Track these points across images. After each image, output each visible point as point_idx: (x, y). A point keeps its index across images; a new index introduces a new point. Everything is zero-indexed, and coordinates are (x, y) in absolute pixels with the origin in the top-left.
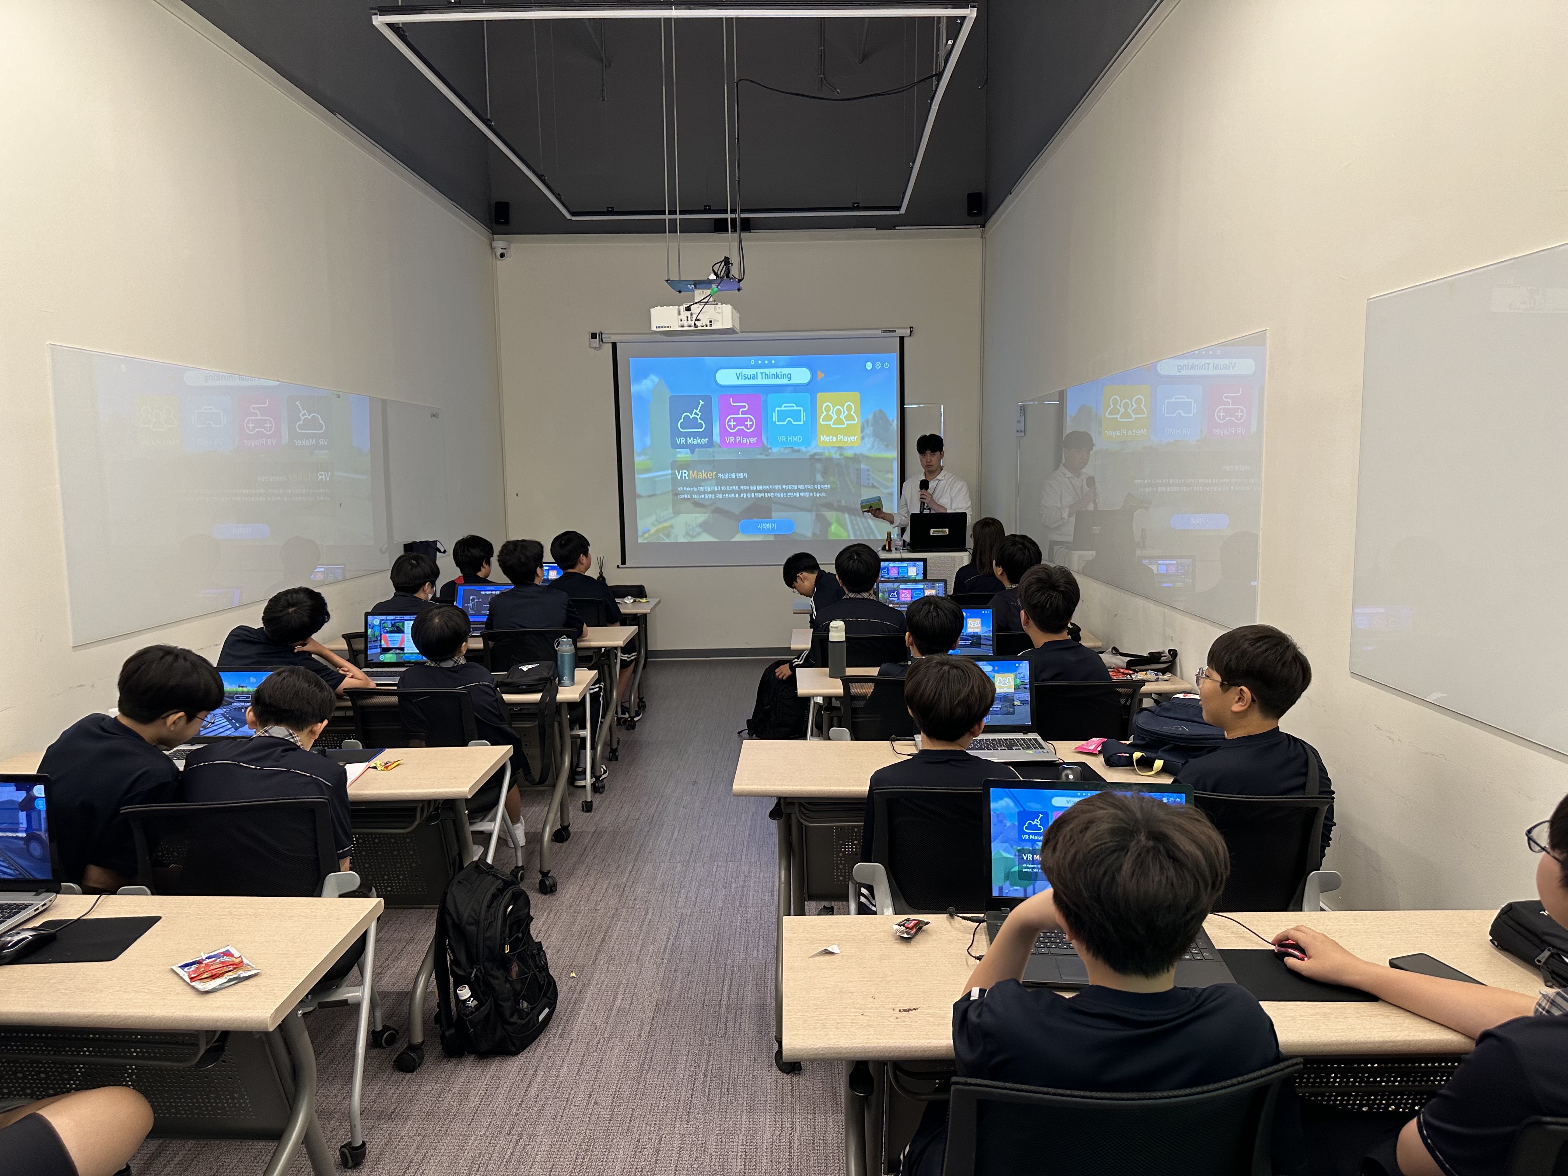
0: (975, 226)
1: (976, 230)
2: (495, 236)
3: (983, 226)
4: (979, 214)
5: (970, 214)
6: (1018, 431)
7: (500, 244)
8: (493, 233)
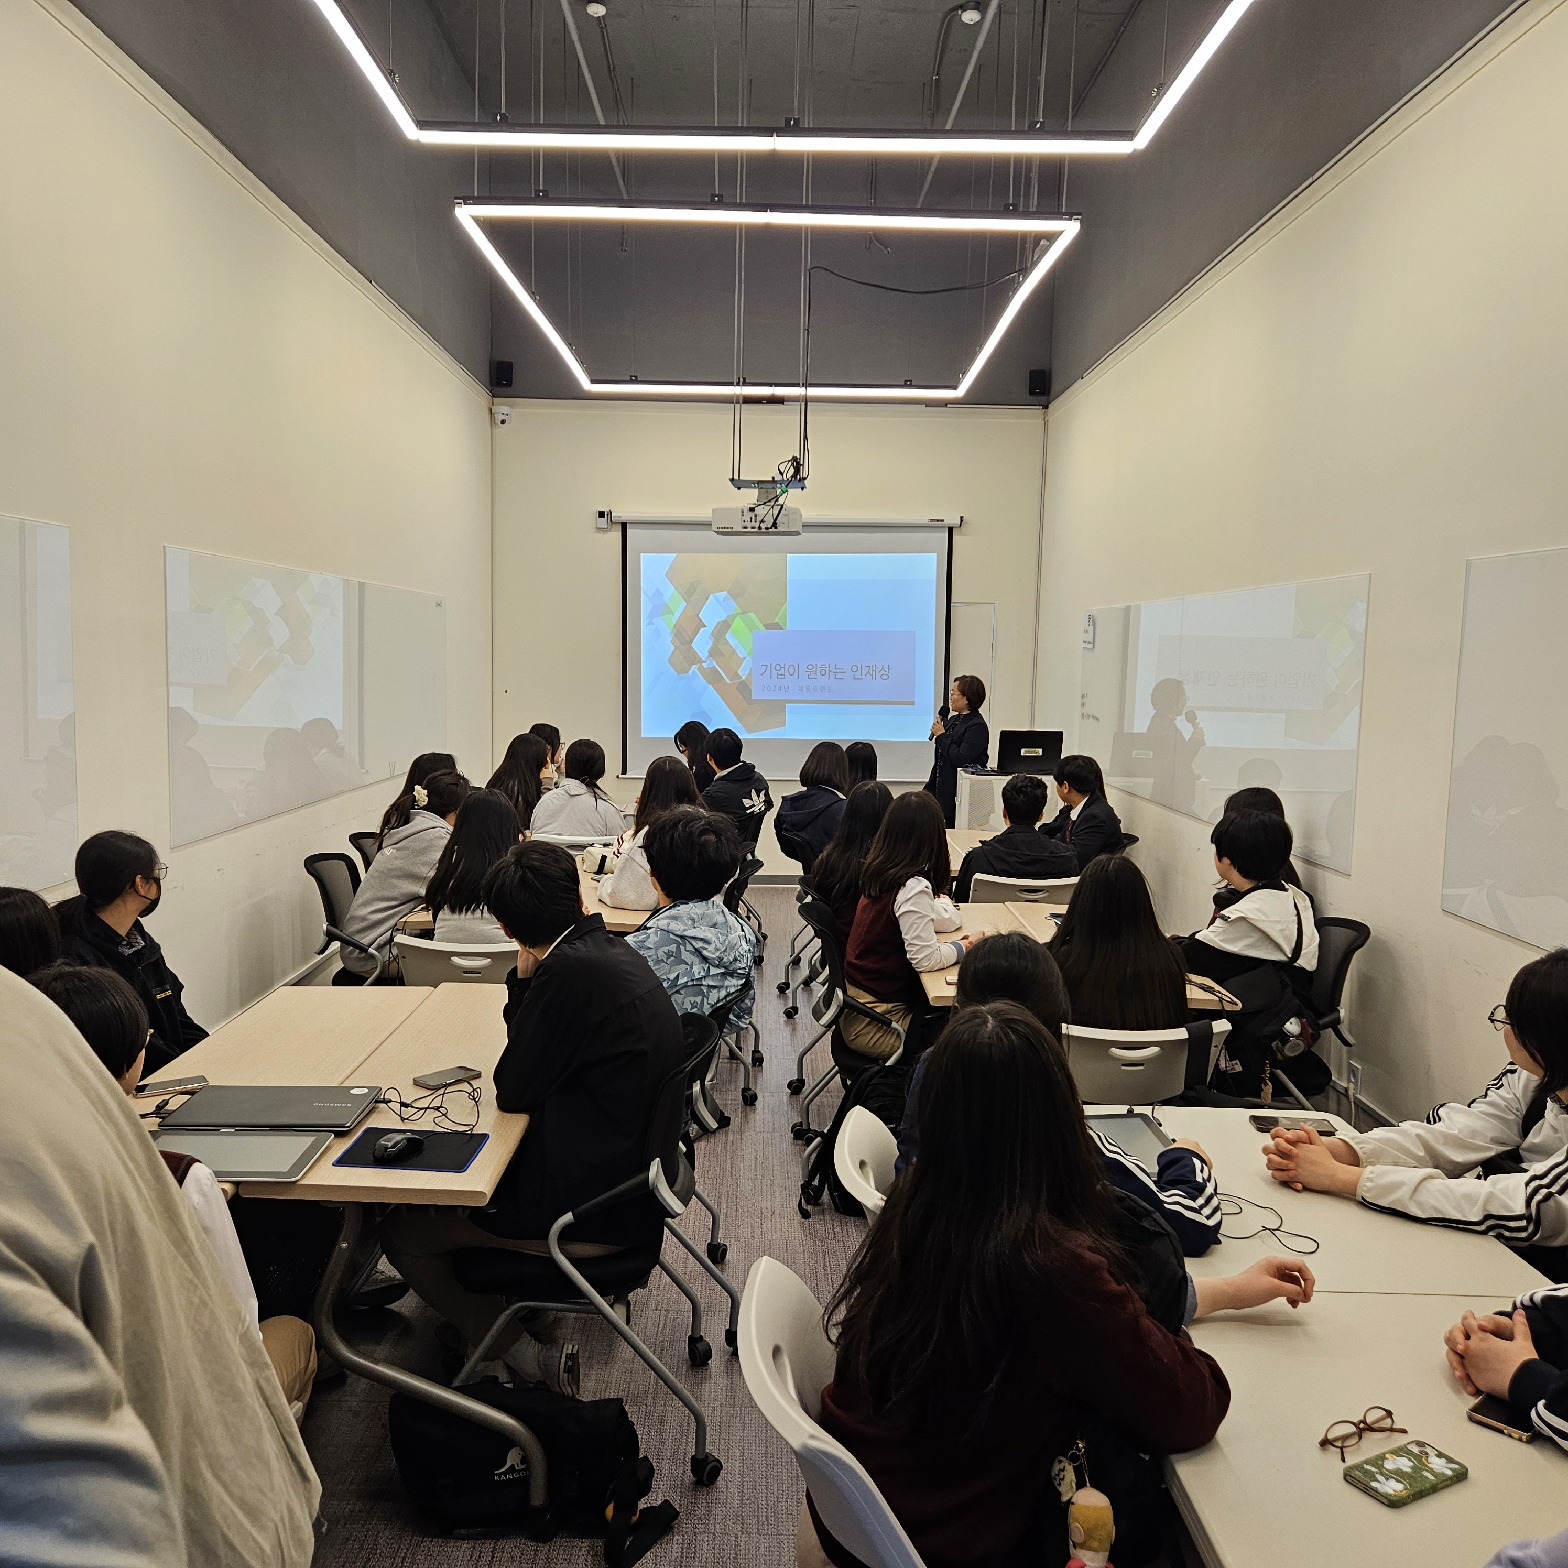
0: (1038, 407)
1: (1038, 411)
2: (495, 399)
3: (1046, 407)
4: (1042, 393)
5: (1032, 393)
6: (1085, 642)
7: (503, 408)
8: (494, 396)
